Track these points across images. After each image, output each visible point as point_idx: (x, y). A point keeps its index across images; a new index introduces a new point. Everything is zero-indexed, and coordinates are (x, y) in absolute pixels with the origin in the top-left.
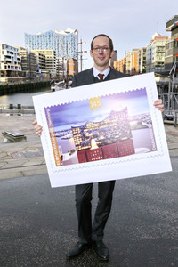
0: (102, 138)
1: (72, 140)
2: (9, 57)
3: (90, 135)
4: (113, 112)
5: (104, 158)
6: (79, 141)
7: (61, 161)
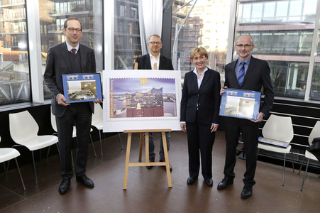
0: (145, 103)
1: (125, 101)
3: (137, 100)
4: (154, 89)
5: (144, 116)
6: (130, 103)
7: (114, 114)
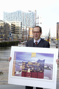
0: (33, 69)
3: (29, 67)
4: (39, 60)
5: (31, 77)
6: (24, 68)
7: (15, 74)
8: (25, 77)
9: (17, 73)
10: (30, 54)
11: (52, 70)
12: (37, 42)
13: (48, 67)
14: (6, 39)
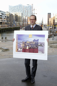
2: (2, 16)
7: (18, 51)
8: (25, 52)
9: (19, 50)
10: (28, 36)
11: (44, 47)
12: (33, 27)
13: (41, 45)
14: (11, 26)
